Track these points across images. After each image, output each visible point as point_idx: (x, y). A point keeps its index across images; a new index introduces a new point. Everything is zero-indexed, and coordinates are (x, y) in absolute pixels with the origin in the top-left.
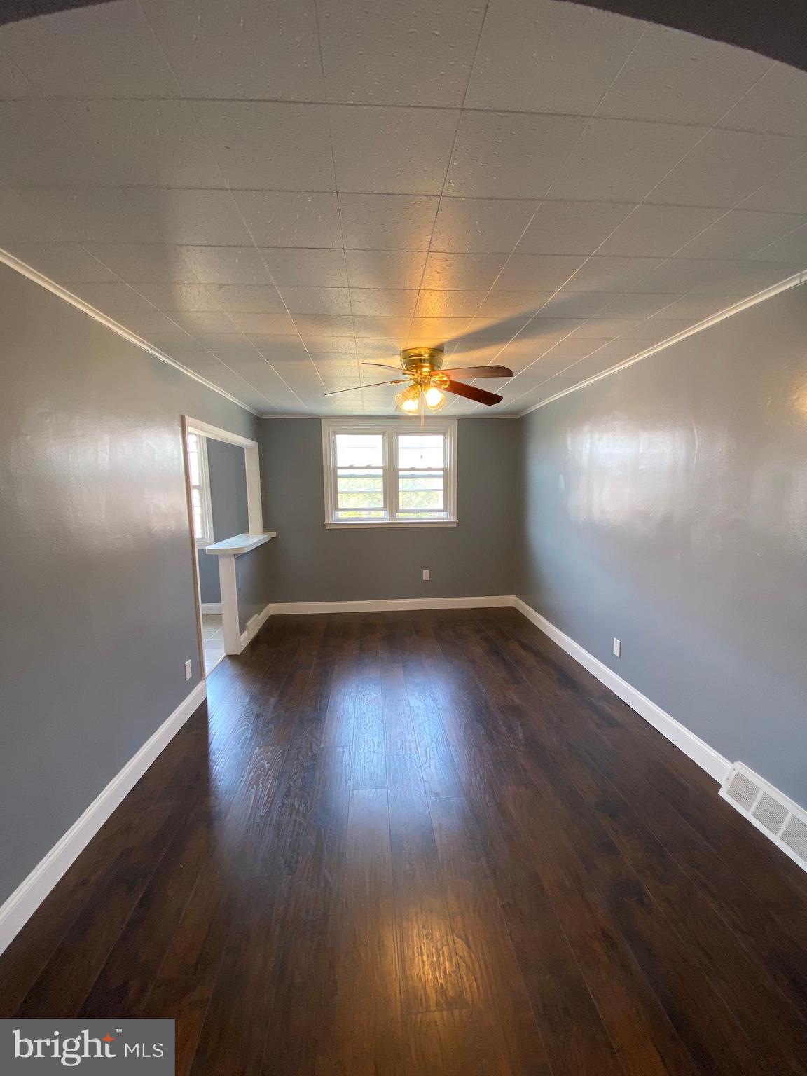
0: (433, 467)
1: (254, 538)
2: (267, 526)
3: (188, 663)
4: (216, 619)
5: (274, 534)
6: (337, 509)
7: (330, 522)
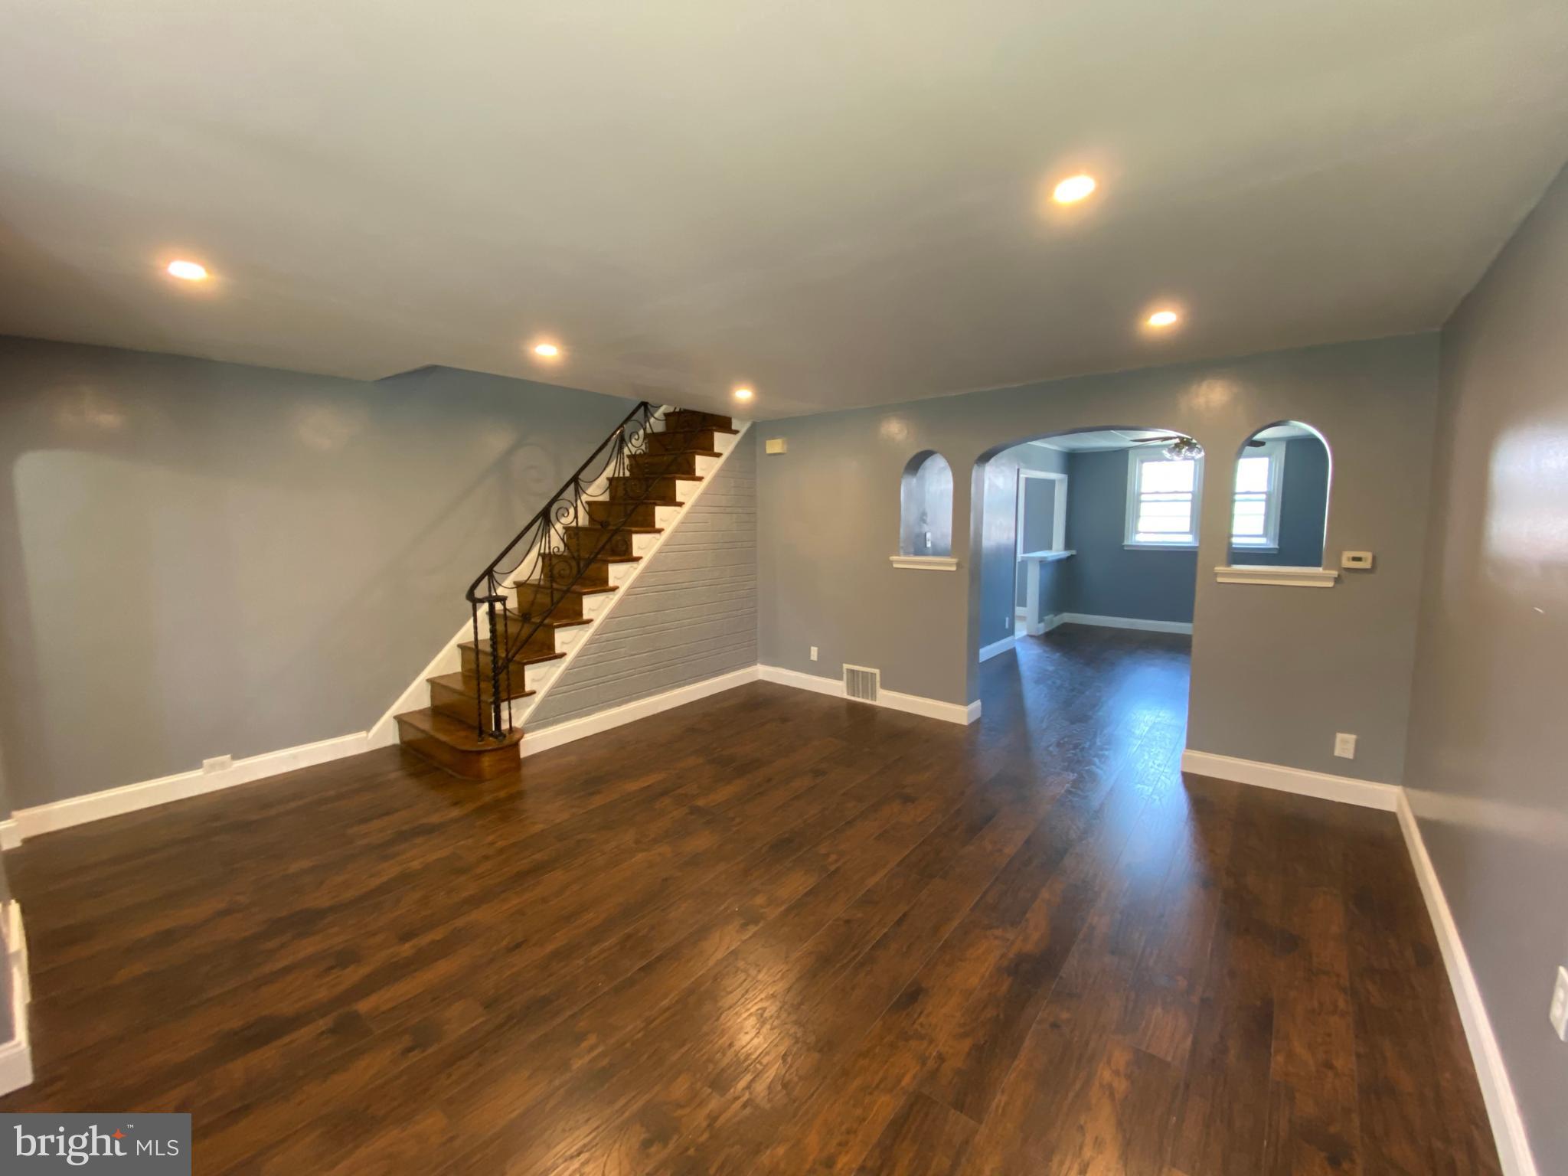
0: (1252, 490)
1: (1057, 551)
2: (1068, 545)
3: (1007, 619)
4: (1023, 618)
5: (1074, 552)
6: (1137, 532)
7: (1130, 543)
